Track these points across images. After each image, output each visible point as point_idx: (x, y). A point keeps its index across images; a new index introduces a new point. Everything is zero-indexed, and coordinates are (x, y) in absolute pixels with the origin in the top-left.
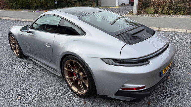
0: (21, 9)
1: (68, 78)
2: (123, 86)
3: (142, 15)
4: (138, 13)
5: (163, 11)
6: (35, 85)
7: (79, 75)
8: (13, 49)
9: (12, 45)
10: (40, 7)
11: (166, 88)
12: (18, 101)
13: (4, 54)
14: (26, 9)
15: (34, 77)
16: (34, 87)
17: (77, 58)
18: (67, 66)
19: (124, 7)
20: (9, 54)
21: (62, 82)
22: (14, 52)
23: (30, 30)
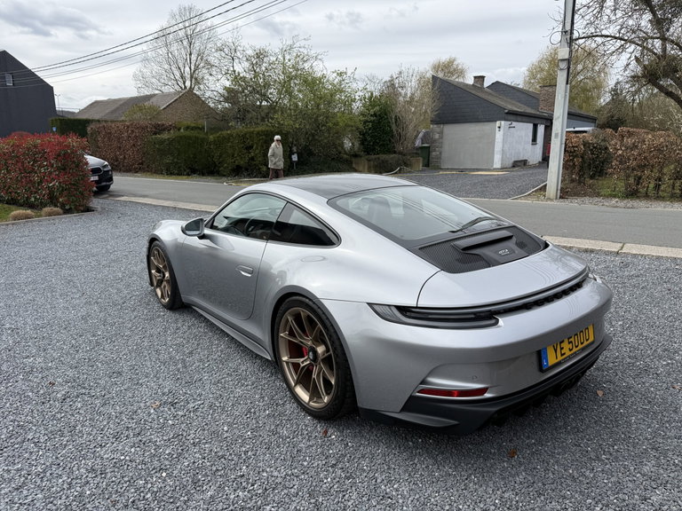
0: (188, 175)
1: (287, 363)
2: (423, 382)
3: (579, 200)
4: (564, 194)
5: (657, 187)
6: (200, 380)
7: (315, 352)
8: (155, 284)
9: (153, 271)
10: (247, 170)
11: (582, 421)
12: (152, 411)
13: (128, 297)
14: (203, 175)
15: (201, 360)
16: (198, 384)
17: (311, 303)
18: (288, 328)
19: (519, 173)
20: (142, 298)
21: (274, 377)
22: (156, 294)
23: (207, 231)
